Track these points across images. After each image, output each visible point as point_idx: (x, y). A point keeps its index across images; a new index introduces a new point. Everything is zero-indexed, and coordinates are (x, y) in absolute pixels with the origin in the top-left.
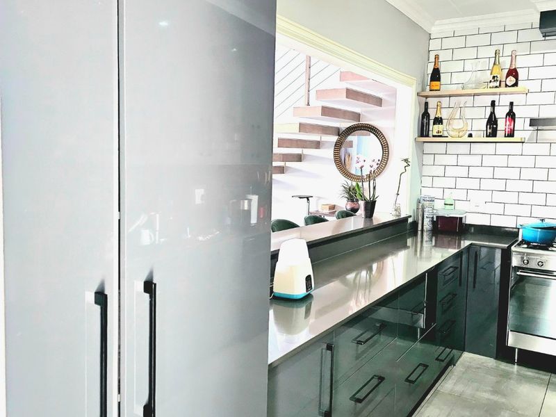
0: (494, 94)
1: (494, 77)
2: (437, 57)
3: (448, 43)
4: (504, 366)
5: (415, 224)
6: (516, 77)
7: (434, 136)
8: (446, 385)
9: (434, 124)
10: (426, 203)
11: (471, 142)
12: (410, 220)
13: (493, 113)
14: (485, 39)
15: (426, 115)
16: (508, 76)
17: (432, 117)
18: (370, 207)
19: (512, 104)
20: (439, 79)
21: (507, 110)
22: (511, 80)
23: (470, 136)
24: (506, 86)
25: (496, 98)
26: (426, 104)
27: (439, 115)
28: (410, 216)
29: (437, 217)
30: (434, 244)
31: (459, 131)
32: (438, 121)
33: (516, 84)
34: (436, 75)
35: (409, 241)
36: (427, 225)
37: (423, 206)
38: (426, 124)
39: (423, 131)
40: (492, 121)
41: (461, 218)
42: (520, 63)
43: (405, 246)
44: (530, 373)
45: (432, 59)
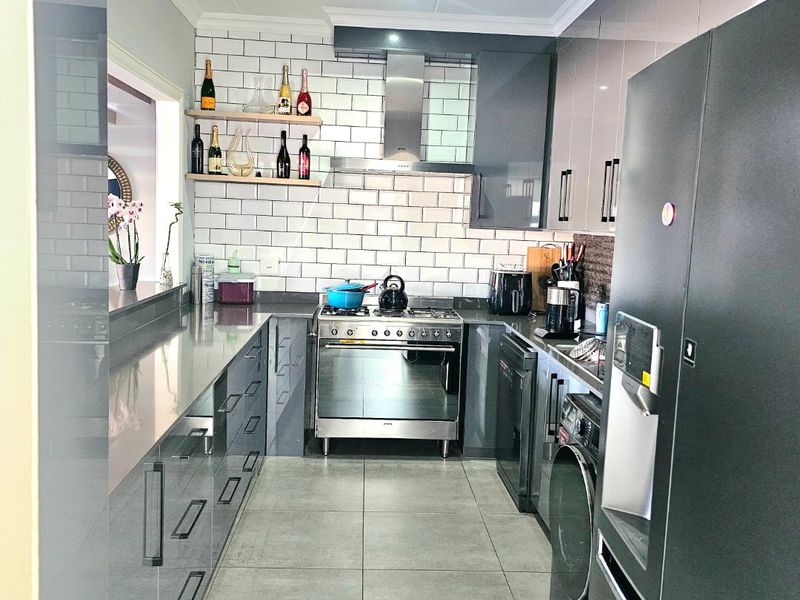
0: (283, 122)
1: (283, 101)
2: (208, 63)
3: (221, 46)
4: (313, 462)
5: (190, 296)
6: (309, 103)
7: (210, 173)
8: (255, 501)
9: (210, 156)
10: (204, 266)
11: (257, 184)
12: (184, 290)
13: (283, 148)
14: (268, 49)
15: (197, 142)
16: (299, 101)
17: (206, 146)
18: (132, 273)
19: (305, 137)
20: (212, 95)
21: (300, 144)
22: (303, 107)
23: (259, 175)
24: (298, 113)
25: (286, 127)
26: (197, 127)
27: (215, 145)
28: (185, 285)
29: (220, 284)
30: (216, 320)
31: (242, 168)
32: (215, 152)
33: (308, 113)
34: (208, 88)
35: (185, 320)
36: (207, 296)
37: (200, 269)
38: (198, 157)
39: (195, 166)
40: (283, 157)
41: (252, 284)
42: (313, 87)
43: (179, 328)
44: (342, 463)
45: (201, 64)
